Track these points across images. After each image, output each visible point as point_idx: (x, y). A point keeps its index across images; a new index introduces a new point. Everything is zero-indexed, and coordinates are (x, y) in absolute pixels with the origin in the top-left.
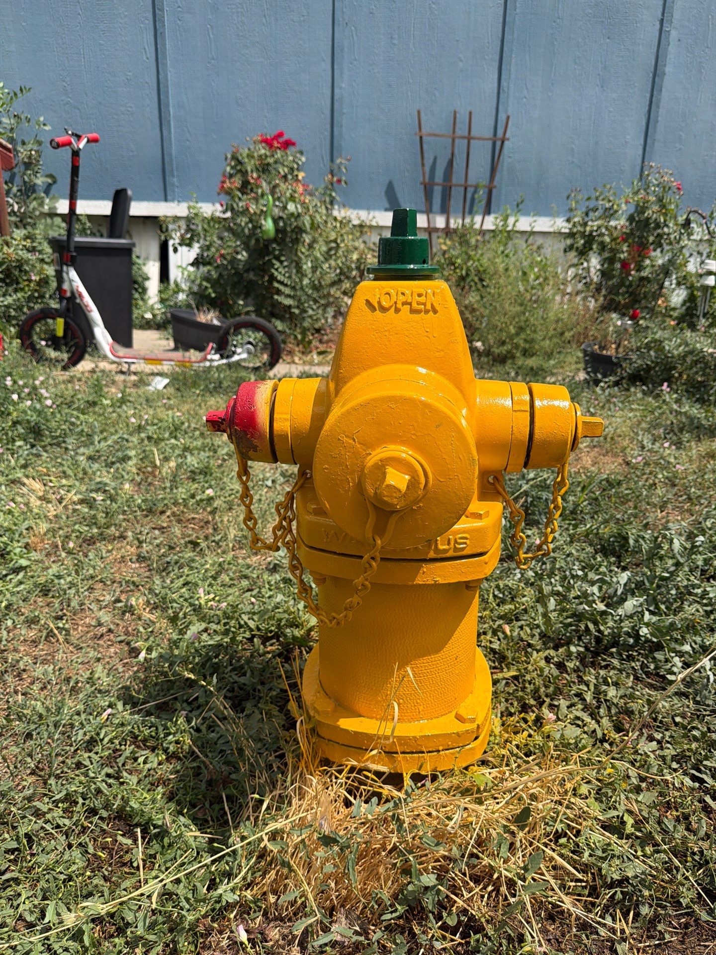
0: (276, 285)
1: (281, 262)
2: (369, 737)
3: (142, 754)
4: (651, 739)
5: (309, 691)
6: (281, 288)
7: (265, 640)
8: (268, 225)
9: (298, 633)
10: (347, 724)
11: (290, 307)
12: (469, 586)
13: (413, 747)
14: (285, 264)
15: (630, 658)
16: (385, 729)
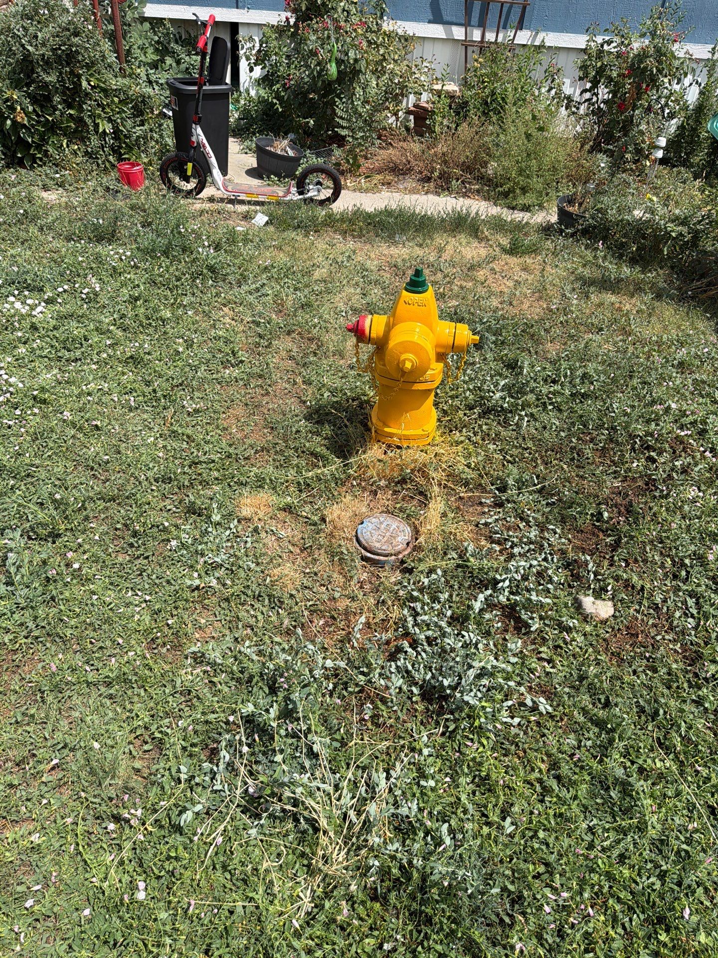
0: (337, 119)
1: (341, 99)
2: (394, 434)
3: (315, 437)
4: (494, 444)
5: (374, 420)
6: (340, 121)
7: (353, 400)
8: (333, 69)
9: (366, 398)
10: (386, 429)
11: (345, 136)
12: (430, 391)
13: (407, 438)
14: (344, 100)
15: (499, 416)
16: (399, 432)
